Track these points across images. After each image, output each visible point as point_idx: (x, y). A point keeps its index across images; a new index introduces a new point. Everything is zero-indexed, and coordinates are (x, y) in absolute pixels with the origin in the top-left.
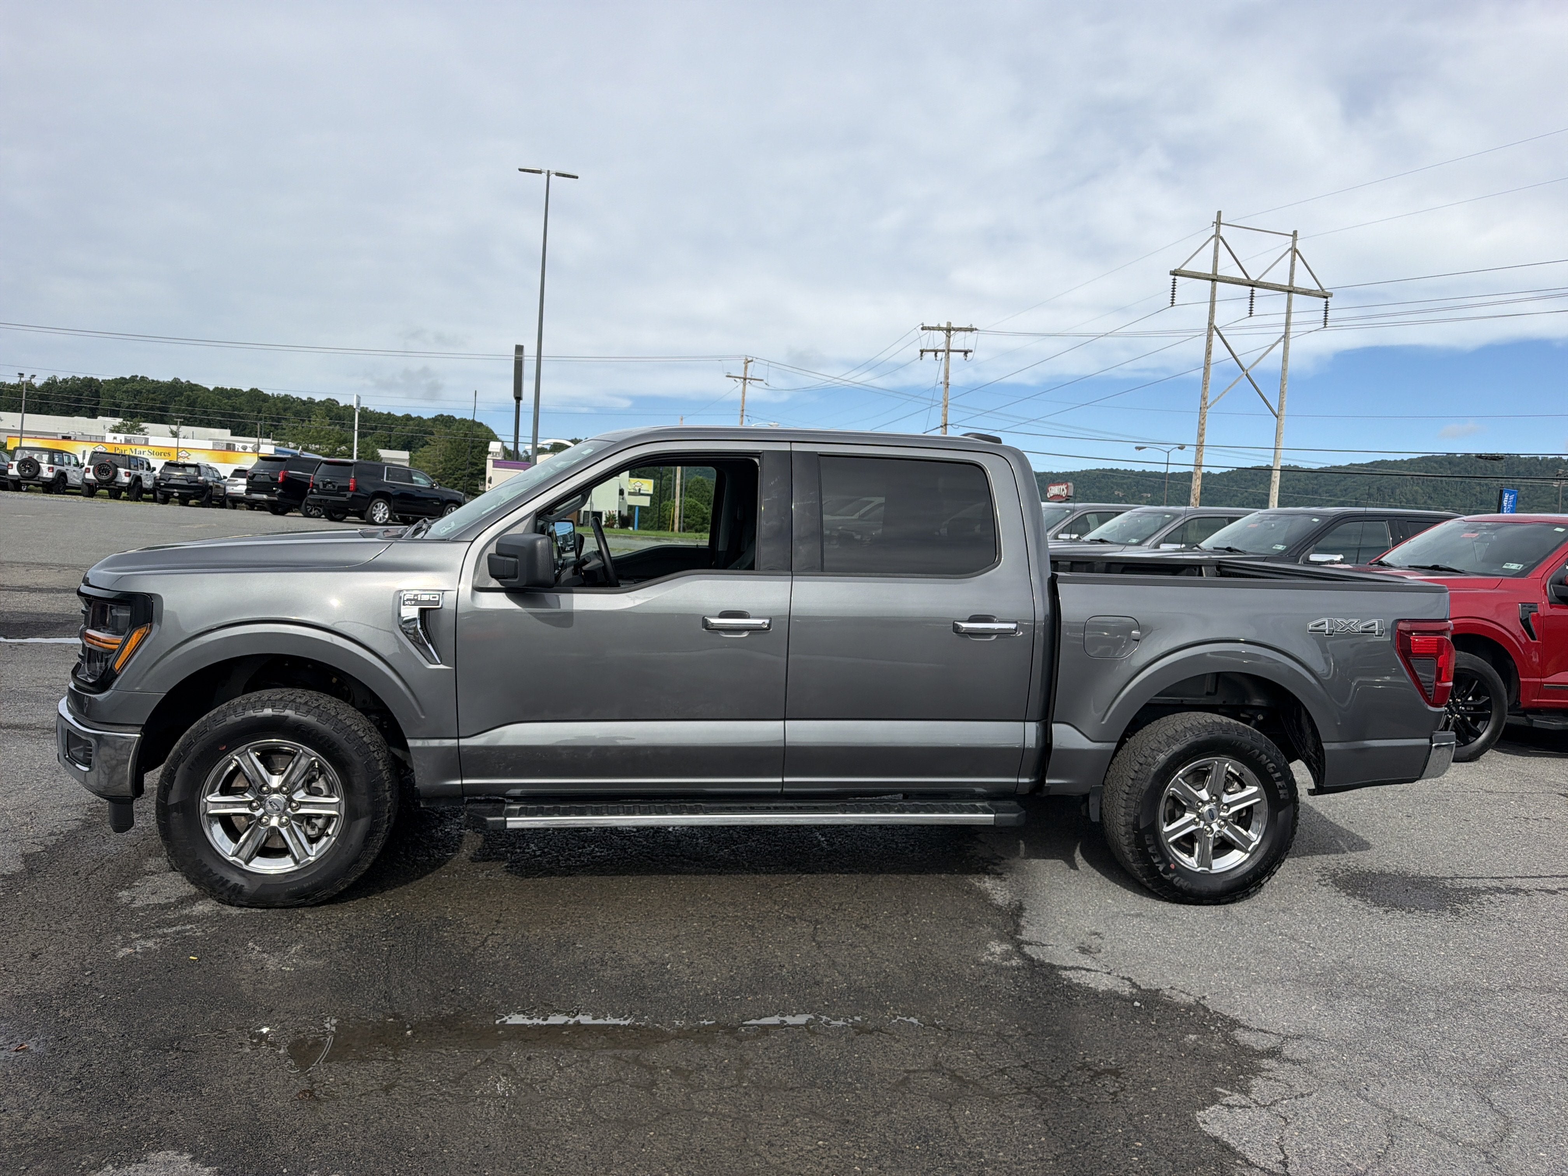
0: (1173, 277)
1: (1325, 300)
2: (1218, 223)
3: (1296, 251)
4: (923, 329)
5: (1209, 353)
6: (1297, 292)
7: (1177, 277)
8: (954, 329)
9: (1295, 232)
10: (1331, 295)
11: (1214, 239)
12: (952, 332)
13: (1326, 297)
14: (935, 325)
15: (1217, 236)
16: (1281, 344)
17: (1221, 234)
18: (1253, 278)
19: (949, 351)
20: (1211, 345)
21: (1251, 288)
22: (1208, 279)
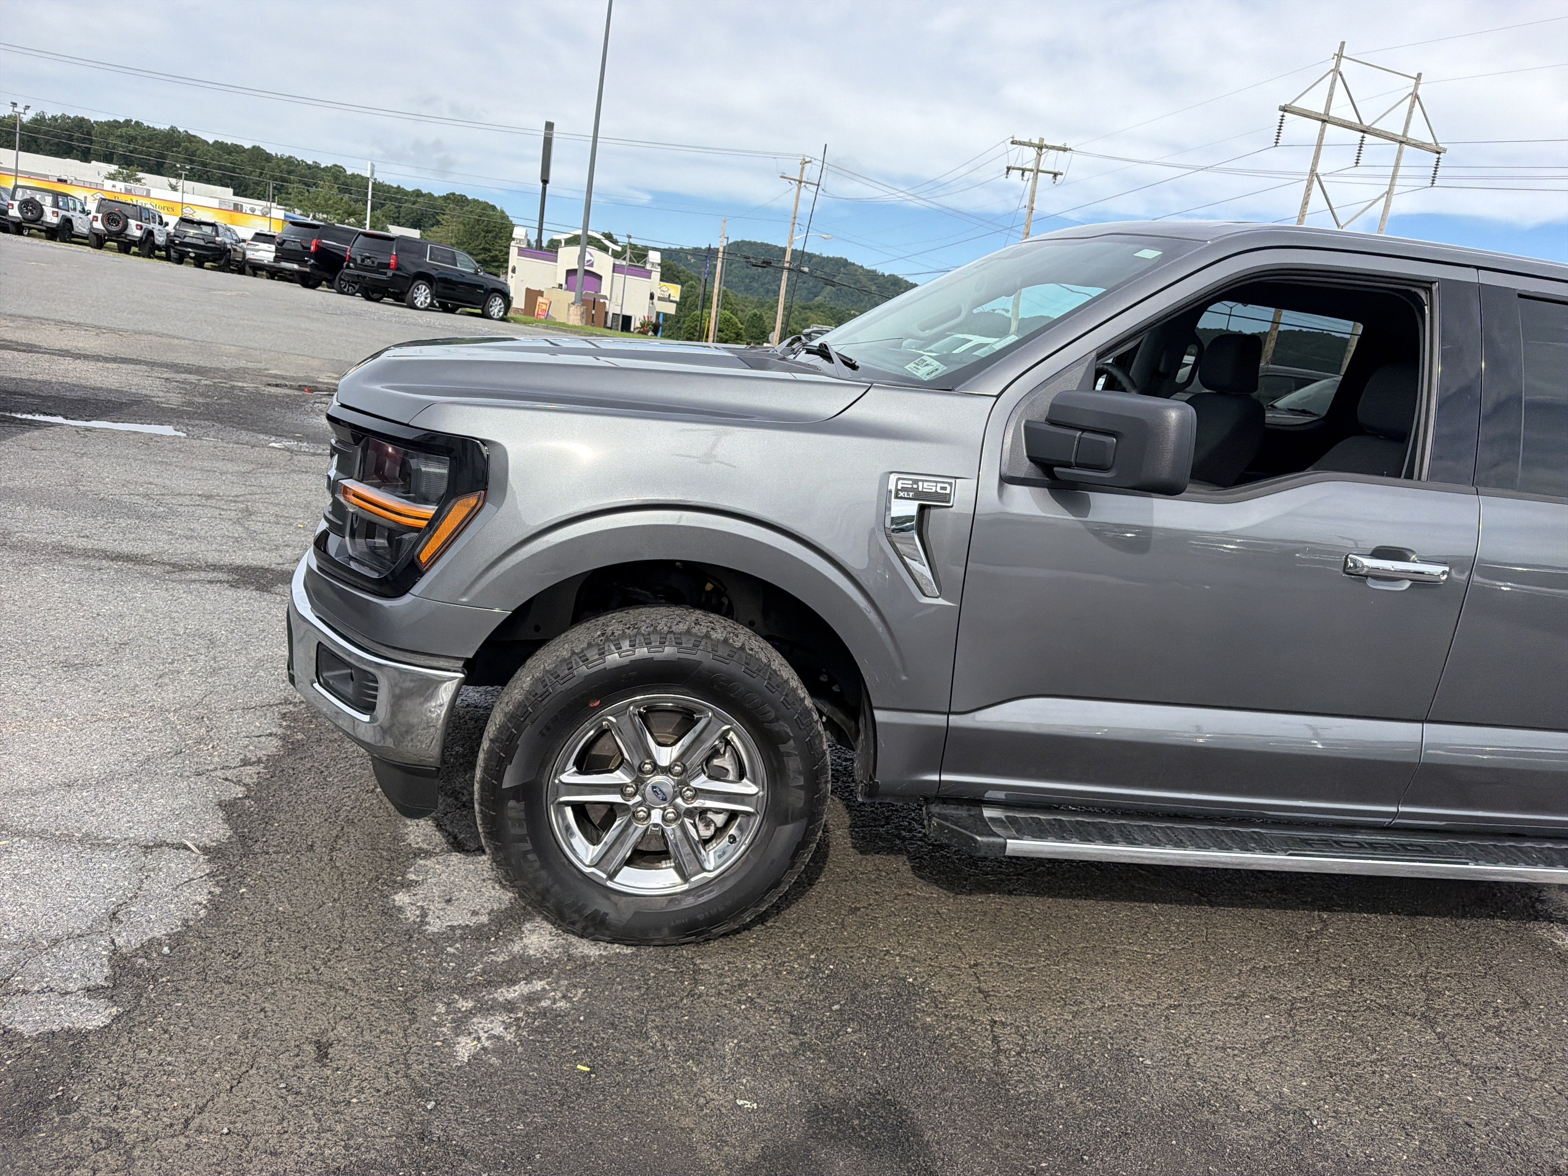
0: (1281, 113)
1: (1437, 155)
2: (1340, 56)
3: (1417, 97)
4: (1013, 143)
5: (1305, 203)
6: (1408, 144)
7: (1286, 114)
8: (1047, 147)
9: (1419, 75)
10: (1445, 151)
11: (1332, 74)
12: (1044, 150)
13: (1439, 153)
14: (1026, 140)
15: (1336, 71)
16: (1384, 199)
17: (1341, 69)
18: (1367, 123)
19: (1038, 171)
20: (1309, 195)
21: (1362, 134)
22: (1318, 119)
